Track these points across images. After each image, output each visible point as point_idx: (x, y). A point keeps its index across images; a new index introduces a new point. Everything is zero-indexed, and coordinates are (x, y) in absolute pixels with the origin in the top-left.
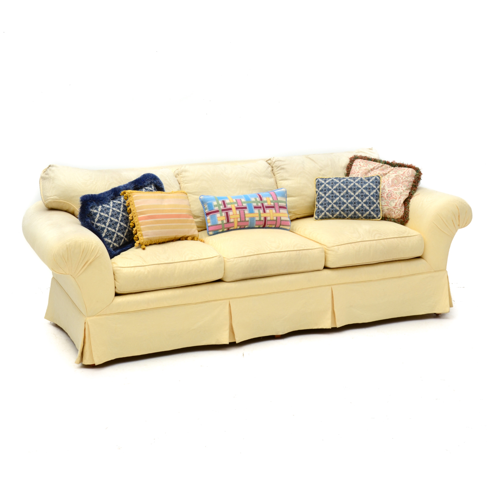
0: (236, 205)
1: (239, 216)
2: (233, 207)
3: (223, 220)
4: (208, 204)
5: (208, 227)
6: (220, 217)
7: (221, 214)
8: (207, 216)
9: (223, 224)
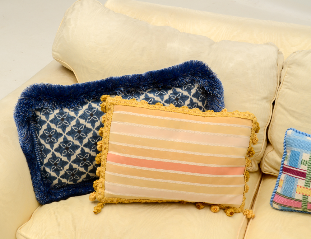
3: (308, 196)
4: (292, 151)
5: (274, 193)
6: (304, 188)
7: (307, 183)
8: (283, 172)
9: (306, 202)
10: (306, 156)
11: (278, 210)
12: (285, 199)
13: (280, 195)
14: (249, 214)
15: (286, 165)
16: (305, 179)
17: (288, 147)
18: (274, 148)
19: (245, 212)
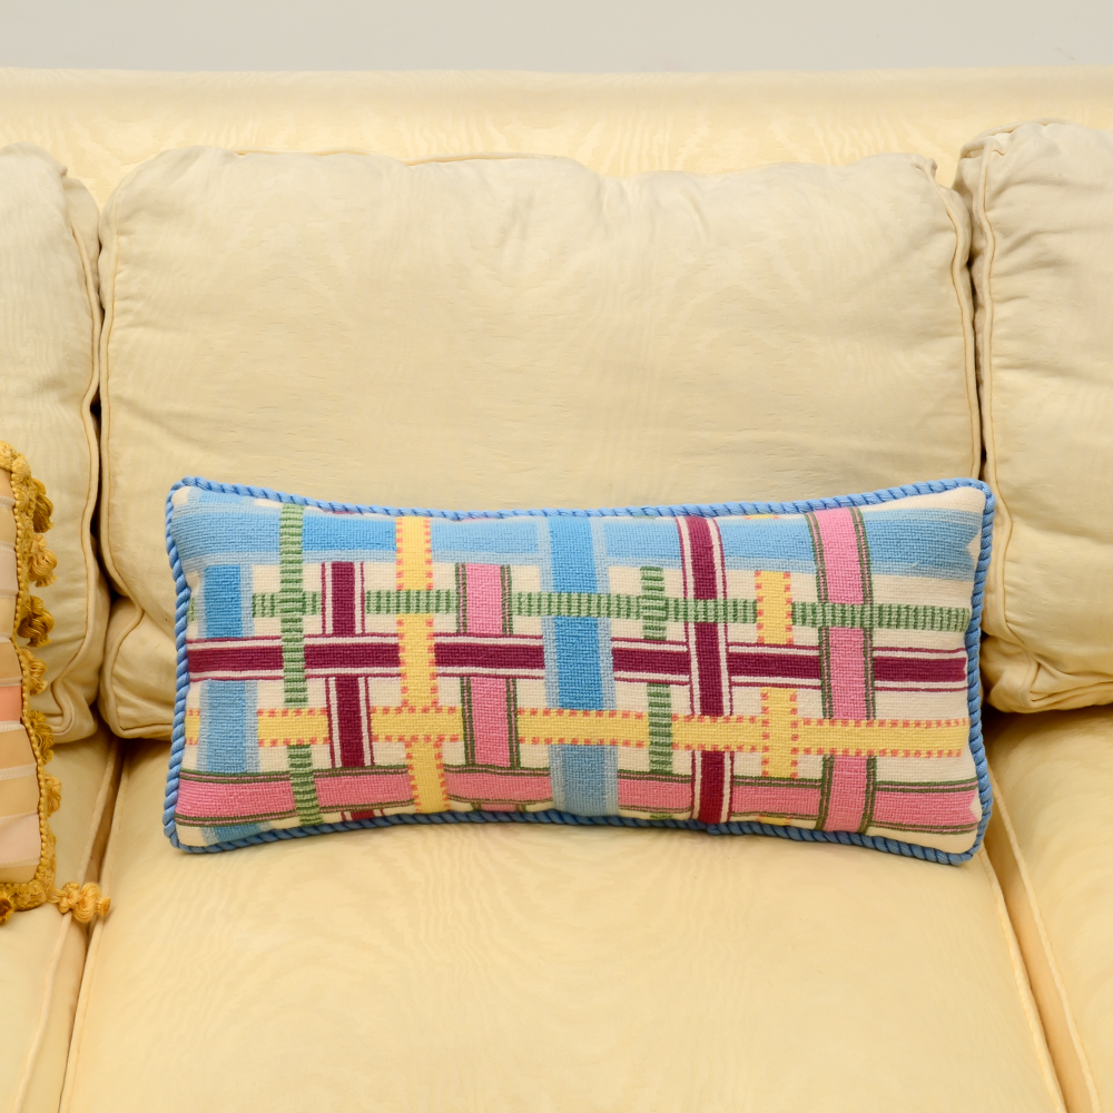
0: (446, 622)
1: (454, 725)
2: (416, 638)
3: (308, 746)
4: (208, 572)
5: (174, 782)
6: (285, 713)
7: (292, 690)
8: (193, 675)
9: (306, 775)
10: (265, 578)
11: (205, 851)
12: (222, 790)
13: (199, 777)
14: (81, 903)
15: (198, 641)
16: (280, 673)
17: (190, 561)
18: (143, 612)
19: (65, 899)
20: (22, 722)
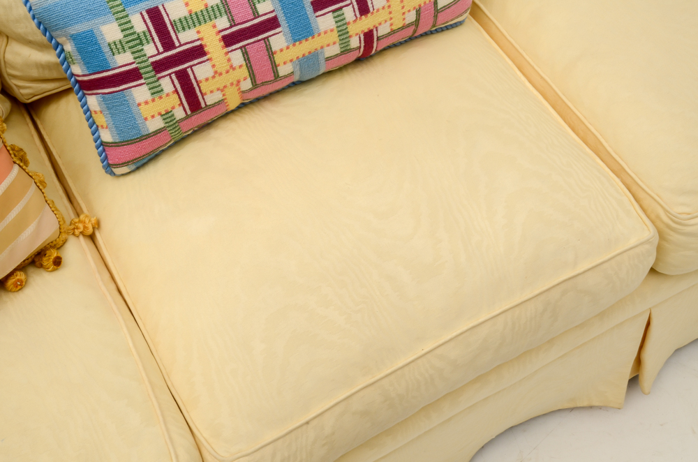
0: (223, 22)
1: (244, 72)
2: (209, 35)
3: (171, 111)
4: (74, 38)
5: (101, 148)
6: (153, 100)
7: (153, 88)
8: (85, 92)
9: (174, 124)
10: (110, 32)
11: (129, 173)
12: (133, 147)
13: (116, 145)
14: (85, 227)
16: (142, 81)
17: (58, 32)
18: (8, 37)
19: (76, 230)
20: (15, 162)
